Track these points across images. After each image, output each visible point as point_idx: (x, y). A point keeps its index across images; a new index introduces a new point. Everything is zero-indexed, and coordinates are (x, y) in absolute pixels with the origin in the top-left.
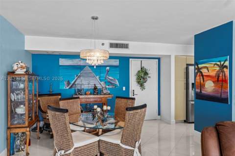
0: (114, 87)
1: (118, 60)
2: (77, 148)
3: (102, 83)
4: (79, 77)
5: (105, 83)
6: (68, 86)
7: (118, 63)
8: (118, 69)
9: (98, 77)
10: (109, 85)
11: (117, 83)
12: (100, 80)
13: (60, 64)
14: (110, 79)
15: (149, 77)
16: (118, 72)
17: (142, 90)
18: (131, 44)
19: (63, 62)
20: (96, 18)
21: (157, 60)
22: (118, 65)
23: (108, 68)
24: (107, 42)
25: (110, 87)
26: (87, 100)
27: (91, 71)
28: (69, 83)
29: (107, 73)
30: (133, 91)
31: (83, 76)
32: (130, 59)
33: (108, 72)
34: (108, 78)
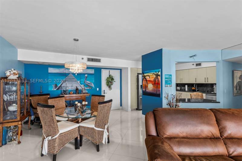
0: (91, 88)
1: (94, 70)
2: (62, 134)
3: (82, 86)
5: (84, 85)
6: (55, 88)
7: (94, 72)
8: (93, 76)
9: (79, 82)
10: (87, 87)
11: (93, 86)
12: (80, 84)
13: (49, 72)
14: (87, 83)
15: (115, 81)
16: (94, 78)
17: (110, 90)
18: (102, 59)
19: (51, 70)
20: (77, 40)
21: (120, 70)
22: (94, 73)
23: (86, 75)
24: (86, 58)
25: (88, 88)
26: (71, 98)
27: (74, 77)
28: (56, 86)
29: (86, 79)
30: (104, 90)
31: (68, 81)
32: (102, 70)
33: (87, 78)
34: (86, 82)
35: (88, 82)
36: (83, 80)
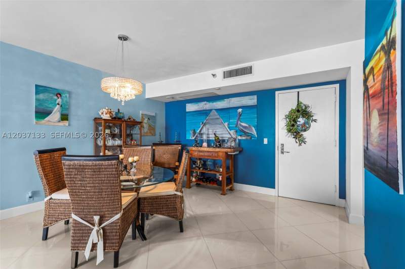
0: (249, 138)
1: (255, 97)
3: (232, 132)
4: (205, 125)
5: (236, 132)
6: (193, 136)
7: (256, 100)
9: (226, 124)
10: (241, 136)
11: (254, 132)
12: (229, 128)
13: (187, 110)
14: (242, 126)
15: (315, 121)
17: (300, 145)
19: (190, 108)
21: (337, 86)
22: (256, 104)
23: (240, 110)
25: (244, 138)
27: (218, 117)
28: (194, 133)
29: (239, 119)
30: (283, 145)
31: (209, 123)
32: (277, 93)
33: (240, 115)
34: (240, 125)
35: (244, 124)
36: (234, 121)
